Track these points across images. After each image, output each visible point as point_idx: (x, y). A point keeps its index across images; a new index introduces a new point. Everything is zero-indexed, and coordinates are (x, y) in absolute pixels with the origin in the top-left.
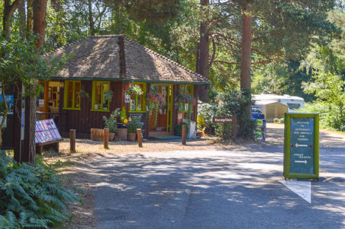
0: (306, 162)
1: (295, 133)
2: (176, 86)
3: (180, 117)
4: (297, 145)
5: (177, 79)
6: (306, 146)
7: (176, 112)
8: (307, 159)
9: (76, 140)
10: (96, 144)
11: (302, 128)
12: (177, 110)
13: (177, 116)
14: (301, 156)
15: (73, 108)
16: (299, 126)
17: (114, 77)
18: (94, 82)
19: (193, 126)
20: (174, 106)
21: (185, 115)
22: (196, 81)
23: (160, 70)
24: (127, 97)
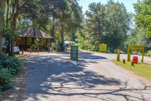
2: (47, 39)
3: (48, 46)
5: (47, 37)
6: (75, 53)
7: (47, 45)
9: (23, 51)
14: (74, 55)
15: (23, 44)
16: (74, 48)
17: (32, 37)
18: (28, 38)
19: (51, 48)
21: (49, 46)
22: (51, 38)
23: (43, 35)
24: (35, 41)
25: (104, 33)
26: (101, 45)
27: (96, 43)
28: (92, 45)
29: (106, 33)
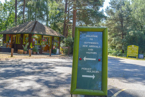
0: (93, 77)
1: (84, 46)
2: (53, 37)
3: (54, 47)
4: (85, 59)
5: (52, 34)
6: (95, 59)
8: (95, 74)
9: (13, 53)
10: (19, 55)
11: (91, 41)
12: (53, 45)
13: (53, 47)
15: (18, 43)
16: (88, 40)
17: (29, 32)
18: (24, 34)
19: (58, 50)
20: (52, 44)
21: (56, 47)
22: (59, 36)
23: (47, 32)
24: (34, 39)
25: (131, 33)
26: (129, 47)
27: (117, 46)
28: (112, 49)
29: (134, 33)
